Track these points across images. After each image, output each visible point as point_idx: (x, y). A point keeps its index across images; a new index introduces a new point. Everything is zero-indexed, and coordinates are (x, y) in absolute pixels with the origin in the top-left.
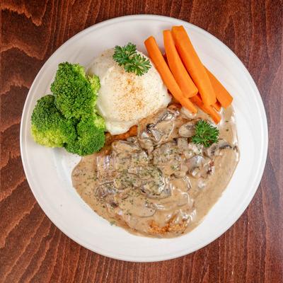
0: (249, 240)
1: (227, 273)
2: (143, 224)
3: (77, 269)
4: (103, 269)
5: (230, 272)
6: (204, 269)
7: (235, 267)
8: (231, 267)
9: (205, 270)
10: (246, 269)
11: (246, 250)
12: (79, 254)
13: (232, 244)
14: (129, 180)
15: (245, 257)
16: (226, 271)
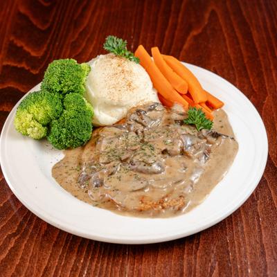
0: (264, 236)
1: (242, 272)
2: (132, 199)
3: (46, 268)
4: (80, 267)
5: (246, 269)
6: (212, 266)
7: (251, 264)
8: (246, 263)
9: (213, 268)
10: (266, 266)
11: (262, 246)
12: (50, 252)
13: (244, 240)
14: (117, 154)
15: (263, 254)
16: (241, 268)
